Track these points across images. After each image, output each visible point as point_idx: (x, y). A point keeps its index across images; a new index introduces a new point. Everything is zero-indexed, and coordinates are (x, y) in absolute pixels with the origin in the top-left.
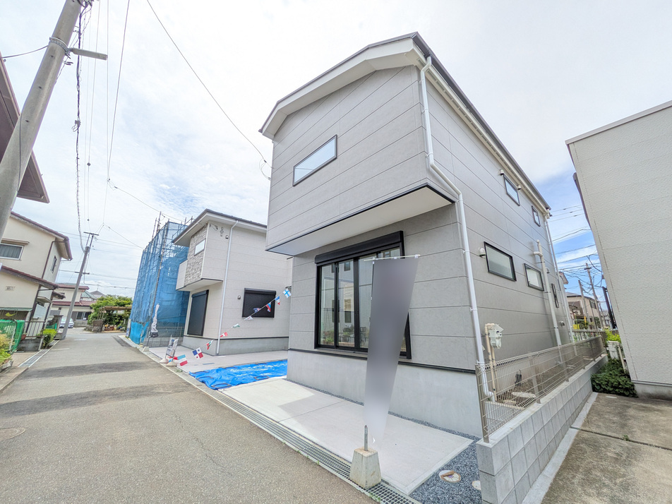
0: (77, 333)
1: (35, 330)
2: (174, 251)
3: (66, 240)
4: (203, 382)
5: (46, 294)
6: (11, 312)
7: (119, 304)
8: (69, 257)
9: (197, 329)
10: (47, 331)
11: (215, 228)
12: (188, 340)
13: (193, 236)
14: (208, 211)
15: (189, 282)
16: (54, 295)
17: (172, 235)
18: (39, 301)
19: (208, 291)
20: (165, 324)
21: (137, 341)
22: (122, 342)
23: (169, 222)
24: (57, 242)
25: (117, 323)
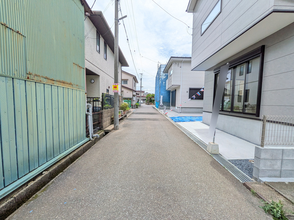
0: (144, 105)
1: (134, 103)
2: (165, 76)
3: (135, 77)
4: (172, 120)
5: (135, 93)
6: (129, 99)
7: (152, 96)
8: (138, 82)
9: (174, 104)
10: (136, 104)
11: (175, 64)
12: (172, 108)
13: (169, 69)
14: (172, 57)
15: (169, 87)
16: (136, 94)
17: (162, 70)
18: (134, 96)
19: (176, 90)
20: (164, 102)
21: (157, 107)
22: (154, 108)
23: (161, 65)
24: (134, 78)
25: (153, 102)
